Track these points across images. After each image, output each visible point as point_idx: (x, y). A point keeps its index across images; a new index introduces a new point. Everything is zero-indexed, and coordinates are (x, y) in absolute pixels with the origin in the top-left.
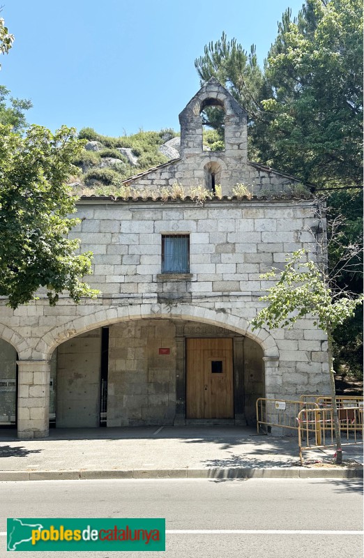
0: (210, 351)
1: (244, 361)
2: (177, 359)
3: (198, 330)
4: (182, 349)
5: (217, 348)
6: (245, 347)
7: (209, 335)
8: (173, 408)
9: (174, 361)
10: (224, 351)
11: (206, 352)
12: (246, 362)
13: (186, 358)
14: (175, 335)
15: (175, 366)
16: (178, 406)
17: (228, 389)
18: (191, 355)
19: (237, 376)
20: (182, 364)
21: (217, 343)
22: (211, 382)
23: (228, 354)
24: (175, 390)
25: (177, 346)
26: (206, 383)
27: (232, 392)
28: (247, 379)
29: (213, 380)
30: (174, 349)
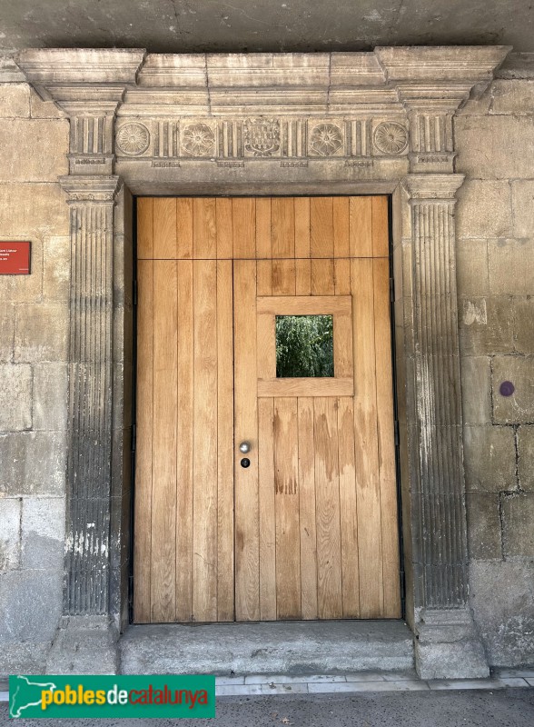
0: (265, 267)
1: (460, 314)
2: (75, 301)
3: (198, 138)
4: (102, 244)
5: (303, 249)
6: (466, 235)
7: (260, 168)
8: (51, 577)
9: (56, 313)
10: (340, 265)
11: (246, 270)
12: (472, 316)
13: (132, 297)
14: (63, 170)
15: (61, 339)
16: (76, 568)
17: (368, 462)
18: (161, 285)
19: (426, 395)
20: (102, 328)
21: (303, 222)
22: (276, 423)
23: (366, 282)
24: (59, 477)
25: (74, 228)
26: (247, 429)
27: (387, 475)
28: (477, 406)
29: (285, 418)
30: (54, 247)
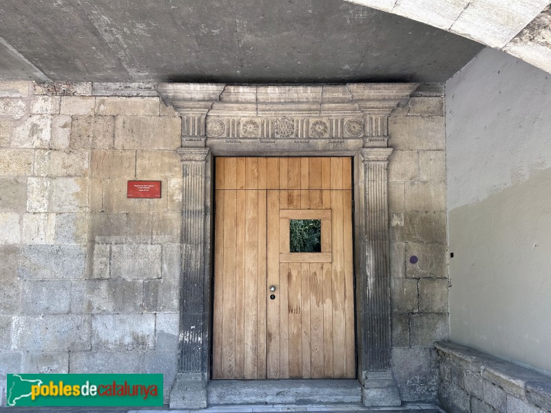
0: (284, 193)
1: (389, 220)
2: (184, 212)
3: (250, 128)
4: (199, 183)
5: (305, 185)
6: (393, 179)
7: (283, 144)
8: (171, 354)
9: (174, 218)
10: (326, 193)
11: (274, 196)
12: (396, 222)
13: (213, 210)
14: (178, 144)
15: (177, 232)
16: (185, 350)
17: (339, 297)
18: (228, 203)
19: (371, 262)
20: (199, 226)
21: (305, 170)
22: (289, 276)
23: (339, 202)
24: (176, 303)
25: (185, 174)
26: (273, 279)
27: (349, 304)
28: (398, 269)
29: (294, 274)
30: (174, 184)
